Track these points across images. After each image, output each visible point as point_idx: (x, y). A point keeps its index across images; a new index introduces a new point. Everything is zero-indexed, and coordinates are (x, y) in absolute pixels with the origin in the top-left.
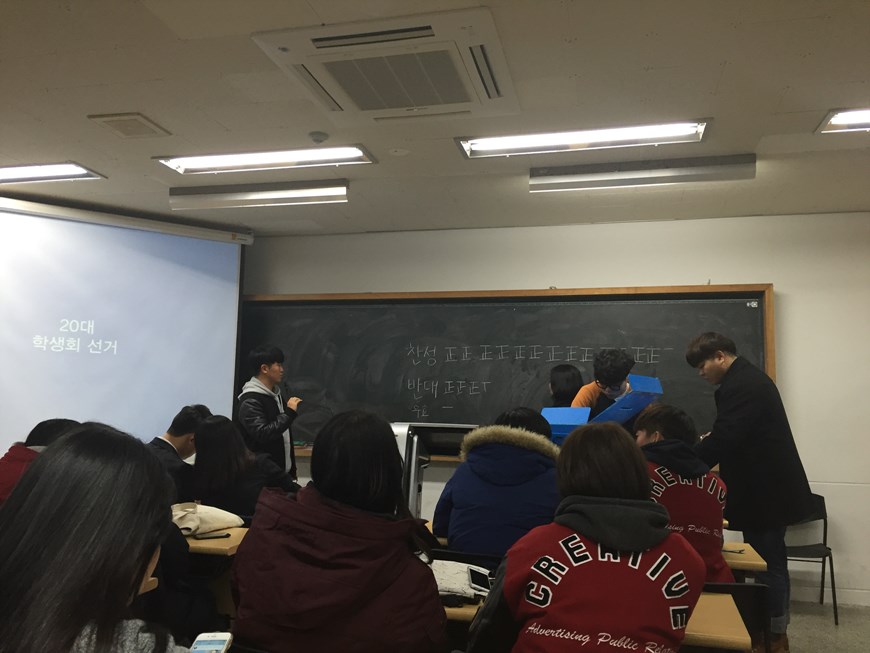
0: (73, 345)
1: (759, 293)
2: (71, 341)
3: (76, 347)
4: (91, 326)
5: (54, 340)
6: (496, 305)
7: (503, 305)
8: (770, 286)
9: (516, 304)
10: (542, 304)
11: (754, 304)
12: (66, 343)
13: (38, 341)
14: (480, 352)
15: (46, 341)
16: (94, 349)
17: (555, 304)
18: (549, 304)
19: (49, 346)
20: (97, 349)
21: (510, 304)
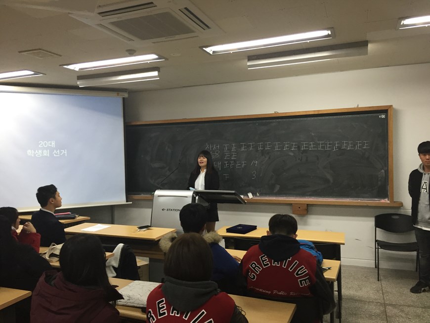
0: (46, 153)
1: (385, 111)
2: (45, 151)
3: (47, 154)
4: (53, 143)
5: (37, 152)
6: (248, 122)
7: (251, 122)
8: (391, 106)
9: (258, 121)
10: (271, 121)
11: (383, 116)
12: (42, 152)
13: (30, 152)
14: (241, 146)
15: (33, 152)
16: (56, 154)
17: (278, 120)
18: (274, 120)
19: (35, 155)
20: (57, 154)
21: (255, 122)
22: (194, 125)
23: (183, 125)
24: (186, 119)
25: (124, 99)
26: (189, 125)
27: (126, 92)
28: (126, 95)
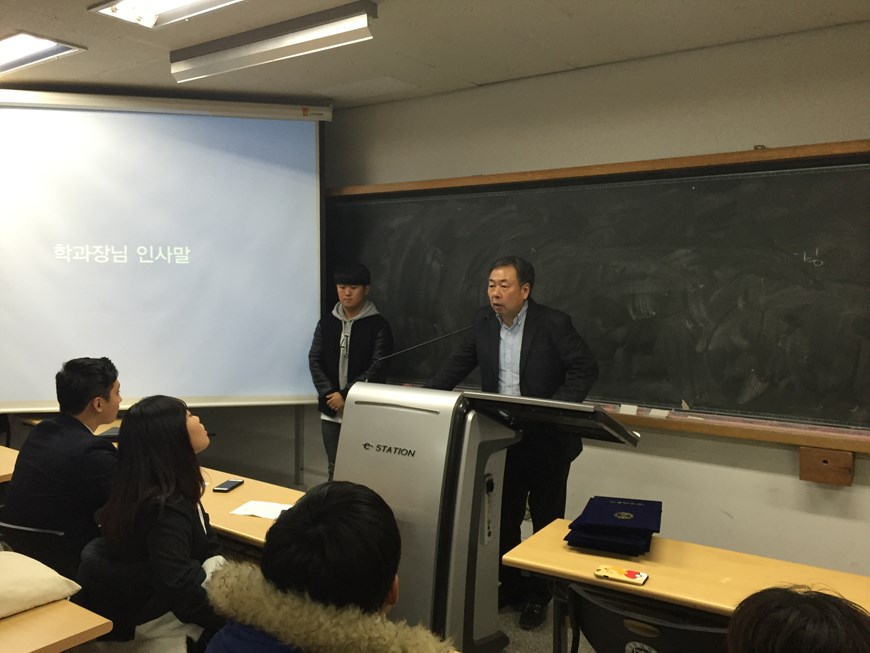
6: (665, 181)
7: (675, 180)
22: (503, 193)
23: (474, 195)
24: (480, 176)
25: (322, 124)
26: (489, 194)
27: (328, 106)
28: (327, 115)
